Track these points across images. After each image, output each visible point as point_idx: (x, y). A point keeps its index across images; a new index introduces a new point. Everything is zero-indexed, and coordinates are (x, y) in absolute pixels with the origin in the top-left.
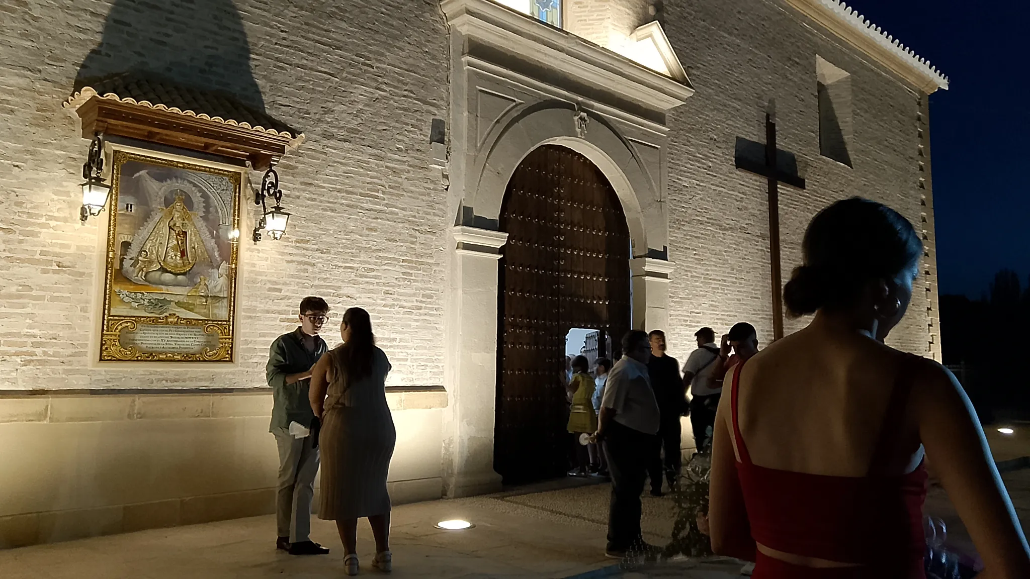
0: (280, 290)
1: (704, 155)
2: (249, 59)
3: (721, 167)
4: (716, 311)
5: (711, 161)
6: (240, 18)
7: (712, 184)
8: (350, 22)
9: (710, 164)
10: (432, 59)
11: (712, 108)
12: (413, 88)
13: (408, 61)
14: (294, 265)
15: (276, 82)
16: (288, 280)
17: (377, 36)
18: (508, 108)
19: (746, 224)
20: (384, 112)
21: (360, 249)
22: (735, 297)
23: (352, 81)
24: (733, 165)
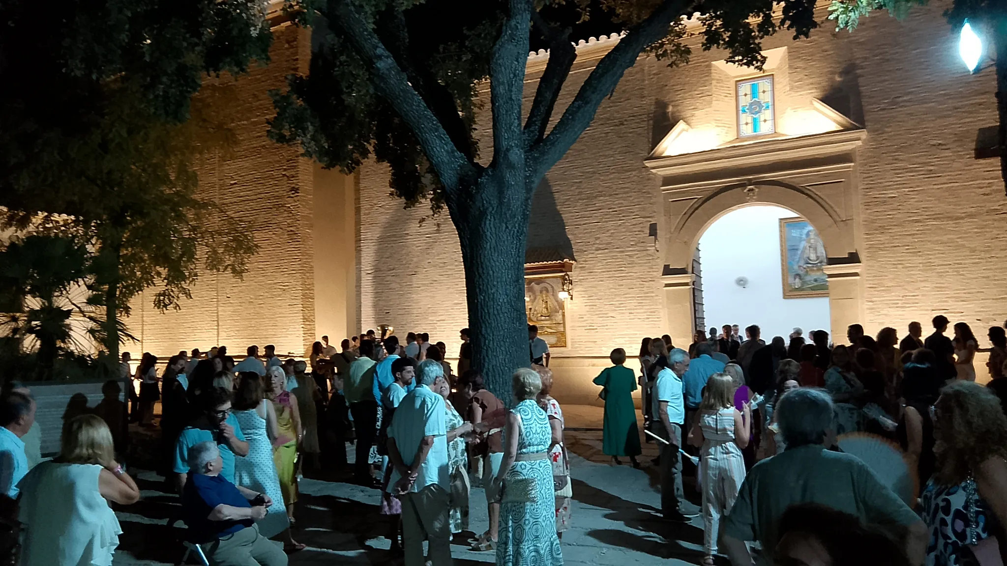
0: (583, 318)
1: (919, 164)
2: (565, 229)
3: (949, 166)
4: (945, 291)
5: (932, 165)
6: (561, 214)
7: (934, 185)
8: (605, 196)
9: (932, 168)
10: (649, 194)
11: (933, 118)
12: (638, 213)
13: (634, 201)
14: (588, 307)
15: (575, 234)
16: (585, 313)
17: (617, 196)
18: (692, 204)
19: (999, 206)
20: (624, 230)
21: (615, 295)
22: (979, 275)
23: (607, 222)
24: (973, 157)
